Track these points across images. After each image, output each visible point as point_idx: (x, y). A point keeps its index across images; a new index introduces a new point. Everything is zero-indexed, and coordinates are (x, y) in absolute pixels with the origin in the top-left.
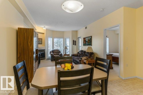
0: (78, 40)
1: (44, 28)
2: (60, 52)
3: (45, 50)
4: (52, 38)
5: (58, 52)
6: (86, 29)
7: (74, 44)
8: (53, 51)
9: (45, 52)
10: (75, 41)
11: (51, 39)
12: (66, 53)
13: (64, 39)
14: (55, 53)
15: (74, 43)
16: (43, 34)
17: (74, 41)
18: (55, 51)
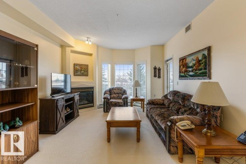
0: (165, 67)
1: (87, 42)
2: (124, 92)
3: (93, 88)
4: (110, 64)
5: (121, 93)
7: (155, 76)
8: (111, 91)
9: (93, 91)
10: (159, 70)
12: (136, 96)
13: (136, 66)
14: (115, 95)
15: (157, 72)
16: (91, 55)
17: (155, 68)
18: (115, 91)
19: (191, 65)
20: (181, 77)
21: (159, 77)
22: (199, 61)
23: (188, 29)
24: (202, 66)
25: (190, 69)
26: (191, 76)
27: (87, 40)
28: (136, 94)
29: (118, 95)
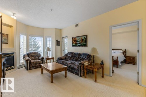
0: (62, 40)
2: (39, 55)
3: (14, 53)
4: (26, 35)
5: (37, 56)
6: (77, 27)
7: (57, 45)
8: (28, 55)
9: (14, 56)
11: (25, 37)
12: (48, 57)
13: (45, 38)
14: (33, 57)
15: (58, 43)
17: (57, 41)
18: (33, 55)
19: (78, 41)
20: (73, 46)
21: (59, 46)
22: (83, 40)
23: (77, 25)
24: (84, 42)
25: (78, 43)
26: (79, 45)
27: (13, 15)
28: (48, 55)
29: (35, 57)
